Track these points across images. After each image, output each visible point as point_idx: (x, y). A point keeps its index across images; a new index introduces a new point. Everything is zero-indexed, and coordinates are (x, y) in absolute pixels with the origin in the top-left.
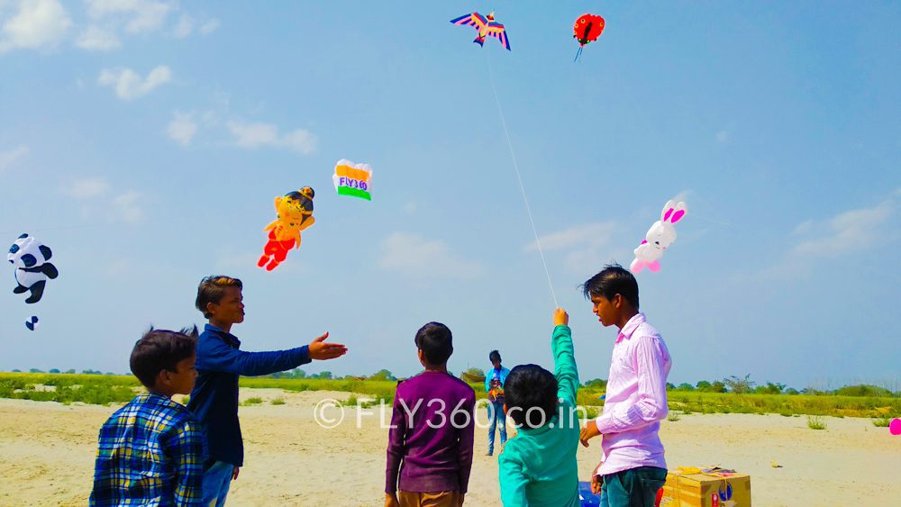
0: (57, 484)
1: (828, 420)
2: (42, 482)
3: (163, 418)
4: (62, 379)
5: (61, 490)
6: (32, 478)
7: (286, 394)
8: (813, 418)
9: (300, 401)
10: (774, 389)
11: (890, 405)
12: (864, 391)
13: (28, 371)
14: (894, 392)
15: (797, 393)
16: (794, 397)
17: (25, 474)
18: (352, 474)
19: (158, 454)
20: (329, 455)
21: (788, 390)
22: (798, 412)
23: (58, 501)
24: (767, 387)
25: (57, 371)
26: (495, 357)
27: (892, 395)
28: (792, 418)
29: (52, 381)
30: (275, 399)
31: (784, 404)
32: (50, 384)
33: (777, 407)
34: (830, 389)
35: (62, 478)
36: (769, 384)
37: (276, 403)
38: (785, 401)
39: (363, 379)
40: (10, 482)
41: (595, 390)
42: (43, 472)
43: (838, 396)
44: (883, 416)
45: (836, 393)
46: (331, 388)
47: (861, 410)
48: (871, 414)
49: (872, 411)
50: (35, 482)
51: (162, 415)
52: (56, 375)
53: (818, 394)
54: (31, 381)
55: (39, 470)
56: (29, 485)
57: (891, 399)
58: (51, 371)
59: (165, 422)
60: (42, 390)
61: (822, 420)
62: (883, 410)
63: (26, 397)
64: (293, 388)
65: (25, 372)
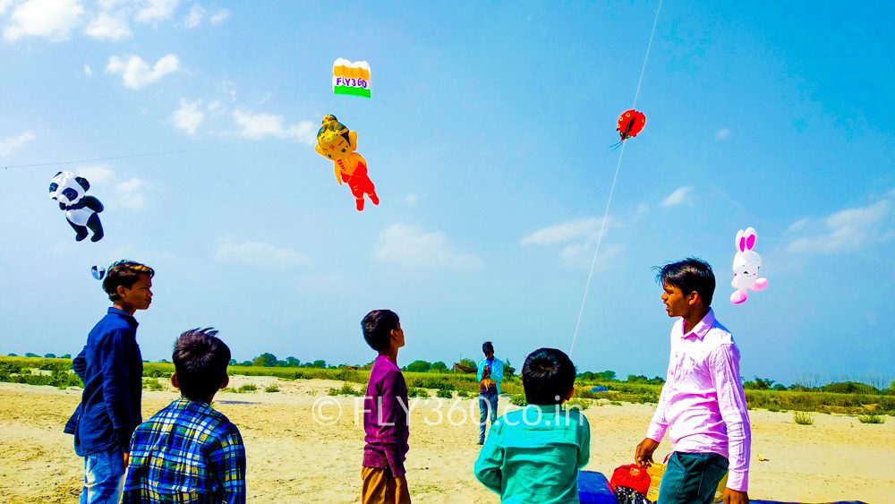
0: (54, 466)
1: (815, 416)
2: (39, 464)
3: (206, 428)
4: (57, 364)
5: (59, 471)
6: (29, 459)
7: (280, 382)
8: (800, 413)
9: (294, 389)
10: (762, 385)
11: (876, 402)
12: (851, 388)
13: (24, 356)
14: (880, 389)
15: (784, 389)
16: (782, 393)
17: (22, 455)
18: (345, 460)
19: (199, 467)
20: (323, 441)
21: (776, 386)
22: (785, 407)
23: (55, 482)
24: (755, 382)
25: (53, 356)
26: (488, 348)
27: (879, 393)
28: (779, 414)
29: (48, 365)
30: (269, 386)
31: (772, 400)
32: (45, 368)
33: (765, 402)
34: (818, 386)
35: (59, 460)
36: (758, 380)
37: (269, 391)
38: (773, 397)
39: (356, 368)
40: (8, 463)
41: (586, 382)
42: (41, 454)
43: (825, 393)
44: (869, 413)
45: (824, 389)
46: (325, 376)
47: (848, 407)
48: (857, 411)
49: (858, 408)
50: (32, 464)
51: (204, 423)
52: (52, 360)
53: (806, 390)
54: (28, 365)
55: (36, 452)
56: (27, 466)
57: (878, 397)
58: (47, 356)
59: (207, 432)
60: (38, 374)
61: (808, 415)
62: (869, 407)
63: (22, 381)
64: (287, 376)
65: (21, 357)
